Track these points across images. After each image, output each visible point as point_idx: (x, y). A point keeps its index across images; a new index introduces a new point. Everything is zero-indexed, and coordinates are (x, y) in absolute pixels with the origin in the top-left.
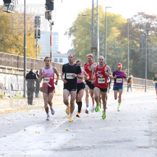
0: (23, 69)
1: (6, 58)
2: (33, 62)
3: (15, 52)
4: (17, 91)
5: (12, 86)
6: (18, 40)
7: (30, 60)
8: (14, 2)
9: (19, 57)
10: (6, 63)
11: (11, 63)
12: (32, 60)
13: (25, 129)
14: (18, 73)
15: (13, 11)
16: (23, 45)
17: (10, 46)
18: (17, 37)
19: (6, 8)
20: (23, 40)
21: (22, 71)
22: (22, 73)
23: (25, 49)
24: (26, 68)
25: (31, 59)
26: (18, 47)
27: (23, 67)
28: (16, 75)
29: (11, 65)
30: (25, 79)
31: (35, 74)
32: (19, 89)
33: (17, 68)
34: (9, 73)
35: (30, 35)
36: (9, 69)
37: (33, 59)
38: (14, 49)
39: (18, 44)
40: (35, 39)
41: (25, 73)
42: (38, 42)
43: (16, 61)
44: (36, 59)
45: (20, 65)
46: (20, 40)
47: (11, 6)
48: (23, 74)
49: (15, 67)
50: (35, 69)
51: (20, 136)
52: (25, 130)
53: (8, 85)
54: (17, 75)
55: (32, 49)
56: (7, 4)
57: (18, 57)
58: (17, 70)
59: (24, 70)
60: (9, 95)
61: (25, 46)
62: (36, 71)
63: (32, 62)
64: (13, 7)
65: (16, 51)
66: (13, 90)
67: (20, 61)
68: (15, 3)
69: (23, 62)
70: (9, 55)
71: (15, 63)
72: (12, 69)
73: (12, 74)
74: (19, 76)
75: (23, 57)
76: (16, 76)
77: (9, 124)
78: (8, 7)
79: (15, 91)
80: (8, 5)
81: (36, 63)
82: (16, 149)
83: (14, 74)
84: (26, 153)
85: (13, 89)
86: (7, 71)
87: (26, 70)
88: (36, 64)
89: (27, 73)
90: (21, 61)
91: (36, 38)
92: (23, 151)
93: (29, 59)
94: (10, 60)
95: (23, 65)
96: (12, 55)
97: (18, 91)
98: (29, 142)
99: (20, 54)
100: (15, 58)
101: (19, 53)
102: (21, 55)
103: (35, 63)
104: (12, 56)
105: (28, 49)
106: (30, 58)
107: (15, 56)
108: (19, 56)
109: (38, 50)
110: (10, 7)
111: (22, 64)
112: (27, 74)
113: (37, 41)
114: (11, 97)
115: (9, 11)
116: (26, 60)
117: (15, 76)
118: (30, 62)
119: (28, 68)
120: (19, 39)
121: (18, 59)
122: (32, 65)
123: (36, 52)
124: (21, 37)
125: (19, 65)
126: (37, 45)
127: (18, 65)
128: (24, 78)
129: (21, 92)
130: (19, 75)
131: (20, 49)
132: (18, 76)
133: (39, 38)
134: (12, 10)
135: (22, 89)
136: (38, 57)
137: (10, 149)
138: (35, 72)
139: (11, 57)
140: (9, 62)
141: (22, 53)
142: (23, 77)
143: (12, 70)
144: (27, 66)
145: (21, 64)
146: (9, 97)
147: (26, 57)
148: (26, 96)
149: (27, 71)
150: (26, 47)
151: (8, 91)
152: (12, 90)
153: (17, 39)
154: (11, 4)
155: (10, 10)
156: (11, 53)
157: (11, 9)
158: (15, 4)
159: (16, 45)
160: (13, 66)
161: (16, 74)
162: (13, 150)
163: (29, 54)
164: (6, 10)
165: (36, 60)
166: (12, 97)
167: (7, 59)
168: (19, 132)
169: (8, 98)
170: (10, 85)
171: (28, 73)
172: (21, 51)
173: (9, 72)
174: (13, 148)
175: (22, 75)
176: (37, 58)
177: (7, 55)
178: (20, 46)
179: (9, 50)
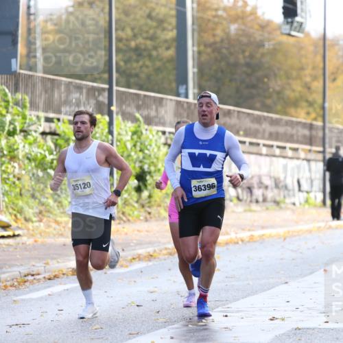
0: (321, 149)
1: (288, 128)
3: (306, 116)
4: (309, 192)
5: (299, 182)
6: (312, 91)
7: (336, 130)
8: (303, 14)
9: (314, 125)
10: (288, 137)
11: (298, 136)
12: (340, 131)
14: (311, 156)
15: (302, 33)
16: (320, 101)
17: (295, 104)
18: (308, 85)
19: (288, 27)
20: (321, 89)
21: (319, 152)
22: (320, 156)
23: (323, 108)
24: (327, 146)
26: (311, 104)
27: (321, 143)
29: (297, 142)
30: (325, 168)
33: (308, 147)
34: (294, 156)
36: (293, 149)
38: (302, 108)
39: (310, 99)
41: (324, 157)
43: (306, 132)
45: (315, 141)
46: (315, 91)
47: (297, 23)
48: (321, 159)
49: (306, 144)
51: (315, 283)
54: (308, 161)
56: (290, 20)
57: (311, 124)
58: (310, 151)
59: (324, 152)
60: (293, 200)
61: (324, 102)
64: (301, 26)
65: (308, 113)
66: (302, 192)
67: (315, 132)
68: (304, 16)
69: (320, 134)
70: (293, 121)
71: (304, 136)
73: (298, 158)
74: (314, 162)
75: (322, 124)
77: (293, 259)
78: (291, 26)
79: (306, 192)
80: (292, 22)
83: (303, 160)
85: (302, 189)
89: (328, 156)
90: (317, 133)
93: (332, 127)
94: (294, 131)
96: (299, 120)
97: (311, 192)
99: (315, 119)
100: (305, 128)
101: (313, 115)
102: (317, 121)
104: (300, 123)
106: (334, 126)
107: (305, 123)
108: (315, 123)
110: (295, 24)
111: (320, 139)
114: (297, 204)
115: (293, 33)
116: (327, 131)
117: (305, 162)
119: (331, 147)
120: (313, 88)
121: (311, 129)
124: (317, 85)
125: (313, 140)
127: (310, 141)
128: (324, 165)
129: (317, 194)
130: (313, 160)
131: (315, 109)
132: (311, 162)
134: (299, 32)
135: (320, 188)
139: (296, 124)
140: (292, 136)
141: (320, 116)
142: (322, 164)
143: (300, 150)
144: (329, 141)
145: (317, 140)
146: (294, 204)
147: (327, 125)
148: (328, 202)
149: (328, 152)
150: (327, 105)
151: (291, 192)
152: (300, 190)
153: (309, 88)
154: (298, 19)
155: (295, 31)
156: (297, 117)
157: (297, 29)
158: (306, 18)
159: (307, 101)
160: (301, 143)
162: (302, 311)
164: (287, 32)
166: (300, 204)
167: (290, 129)
168: (314, 274)
169: (292, 206)
170: (296, 180)
172: (317, 113)
173: (292, 154)
174: (303, 306)
175: (319, 161)
177: (290, 121)
178: (314, 103)
179: (292, 110)
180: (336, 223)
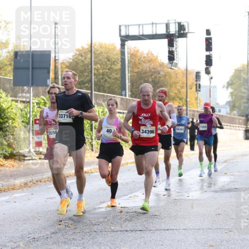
8: (177, 59)
12: (194, 111)
15: (177, 68)
16: (185, 97)
20: (185, 93)
23: (187, 101)
26: (181, 99)
35: (191, 88)
38: (177, 101)
39: (180, 96)
40: (196, 93)
42: (199, 95)
55: (193, 101)
61: (187, 98)
64: (176, 64)
69: (185, 112)
75: (186, 108)
78: (172, 65)
80: (172, 63)
84: (189, 194)
91: (197, 91)
93: (191, 110)
109: (198, 102)
110: (174, 64)
113: (198, 94)
115: (173, 68)
116: (188, 111)
118: (192, 113)
120: (182, 92)
122: (193, 115)
123: (197, 104)
124: (184, 90)
126: (197, 98)
131: (182, 102)
133: (200, 91)
141: (185, 104)
147: (188, 108)
150: (188, 100)
153: (180, 92)
154: (175, 61)
157: (175, 66)
158: (178, 61)
159: (178, 97)
163: (191, 106)
164: (171, 67)
165: (197, 111)
176: (198, 109)
180: (192, 152)
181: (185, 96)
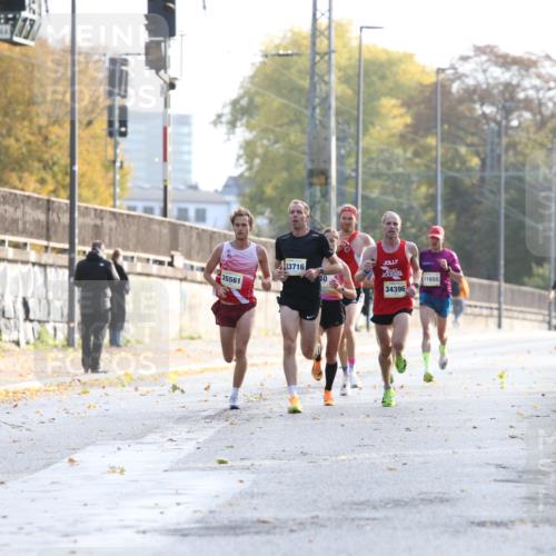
0: (66, 246)
1: (7, 207)
2: (102, 219)
3: (38, 186)
4: (44, 322)
5: (25, 304)
6: (49, 143)
7: (93, 212)
8: (35, 6)
9: (53, 202)
10: (7, 224)
11: (25, 223)
12: (99, 214)
13: (75, 457)
14: (48, 258)
15: (33, 39)
16: (65, 161)
17: (20, 165)
18: (44, 131)
19: (8, 27)
20: (67, 141)
21: (62, 251)
22: (64, 260)
23: (72, 174)
24: (77, 241)
25: (96, 210)
26: (47, 166)
27: (67, 236)
28: (40, 265)
29: (24, 232)
30: (72, 279)
31: (107, 264)
32: (52, 316)
33: (44, 243)
34: (17, 258)
35: (90, 123)
36: (16, 246)
37: (102, 211)
38: (31, 173)
39: (46, 156)
40: (109, 139)
41: (71, 260)
42: (118, 151)
43: (42, 216)
44: (112, 209)
45: (56, 232)
46: (56, 144)
47: (25, 20)
48: (66, 263)
49: (39, 236)
50: (109, 246)
51: (53, 483)
52: (71, 461)
53: (14, 303)
54: (44, 266)
55: (98, 175)
56: (10, 16)
57: (48, 201)
58: (47, 248)
59: (71, 250)
60: (14, 336)
61: (73, 163)
62: (111, 252)
63: (98, 222)
64: (32, 26)
65: (42, 182)
66: (31, 321)
67: (55, 216)
68: (37, 11)
69: (65, 219)
70: (16, 195)
71: (37, 222)
72: (25, 244)
73: (25, 262)
74: (53, 270)
75: (68, 202)
76: (42, 269)
77: (14, 441)
78: (14, 26)
79: (39, 322)
80: (15, 19)
81: (114, 224)
82: (42, 529)
83: (34, 264)
84: (75, 541)
85: (32, 316)
86: (11, 253)
87: (78, 248)
88: (111, 229)
89: (79, 258)
90: (59, 218)
91: (111, 134)
92: (67, 535)
93: (87, 208)
94: (19, 214)
95: (67, 230)
96: (27, 193)
97: (48, 322)
98: (86, 505)
99: (55, 192)
100: (38, 208)
101: (51, 187)
102: (58, 196)
103: (108, 224)
104: (29, 197)
105: (83, 176)
106: (90, 206)
107: (38, 199)
108: (53, 199)
109: (118, 177)
110: (20, 23)
111: (64, 227)
112: (81, 263)
113: (116, 145)
114: (23, 343)
115: (16, 39)
116: (76, 215)
117: (37, 268)
118: (91, 221)
119: (83, 243)
120: (53, 137)
121: (48, 209)
122: (97, 230)
123: (114, 184)
124: (60, 133)
125: (52, 229)
126: (114, 162)
127: (47, 231)
128: (70, 276)
129: (57, 325)
130: (51, 266)
131: (54, 176)
132: (48, 270)
133: (124, 134)
134: (26, 37)
135: (62, 315)
136: (118, 203)
137: (21, 528)
138: (108, 255)
139: (23, 201)
140: (15, 221)
141: (64, 187)
142: (66, 272)
143: (28, 247)
144: (80, 233)
145: (60, 229)
146: (17, 343)
147: (77, 204)
148: (77, 337)
149: (79, 252)
150: (76, 168)
151: (12, 321)
152: (27, 318)
153: (46, 139)
154: (24, 14)
155: (20, 35)
156: (22, 190)
157: (24, 33)
158: (40, 15)
159: (40, 160)
160: (31, 235)
161: (43, 262)
162: (29, 534)
163: (86, 193)
164: (8, 36)
165: (114, 214)
166: (28, 343)
167: (10, 209)
168: (52, 467)
169: (14, 347)
170: (20, 300)
171: (84, 258)
172: (57, 182)
173: (15, 254)
174: (30, 524)
175: (61, 267)
176: (114, 206)
177: (11, 194)
178: (54, 164)
179: (14, 177)
180: (91, 376)
181: (67, 153)
